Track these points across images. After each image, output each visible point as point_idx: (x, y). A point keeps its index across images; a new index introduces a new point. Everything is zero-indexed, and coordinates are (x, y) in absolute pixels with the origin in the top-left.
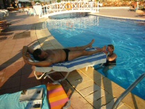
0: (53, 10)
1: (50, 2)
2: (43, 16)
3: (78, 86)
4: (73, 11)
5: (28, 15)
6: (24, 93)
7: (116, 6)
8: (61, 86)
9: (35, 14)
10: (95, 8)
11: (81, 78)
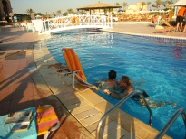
1: (55, 15)
2: (43, 33)
4: (81, 27)
5: (26, 31)
9: (33, 30)
10: (108, 23)
11: (79, 102)
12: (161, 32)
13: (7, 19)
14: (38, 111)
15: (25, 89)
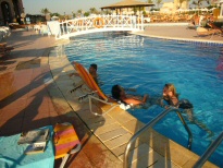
1: (74, 16)
5: (40, 35)
6: (24, 135)
9: (49, 34)
10: (139, 25)
11: (104, 121)
13: (19, 21)
14: (55, 130)
15: (39, 105)
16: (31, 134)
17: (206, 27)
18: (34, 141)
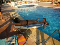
0: (19, 4)
1: (18, 1)
2: (15, 7)
3: (30, 35)
4: (28, 4)
5: (9, 6)
7: (45, 2)
8: (23, 36)
9: (12, 6)
10: (37, 3)
11: (31, 32)
12: (55, 6)
16: (10, 39)
17: (56, 3)
18: (11, 41)
